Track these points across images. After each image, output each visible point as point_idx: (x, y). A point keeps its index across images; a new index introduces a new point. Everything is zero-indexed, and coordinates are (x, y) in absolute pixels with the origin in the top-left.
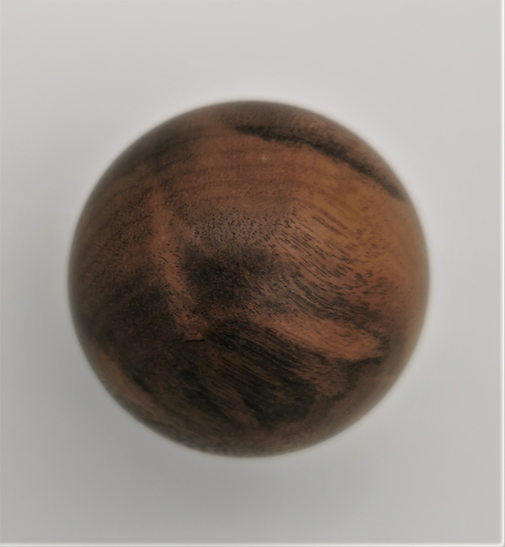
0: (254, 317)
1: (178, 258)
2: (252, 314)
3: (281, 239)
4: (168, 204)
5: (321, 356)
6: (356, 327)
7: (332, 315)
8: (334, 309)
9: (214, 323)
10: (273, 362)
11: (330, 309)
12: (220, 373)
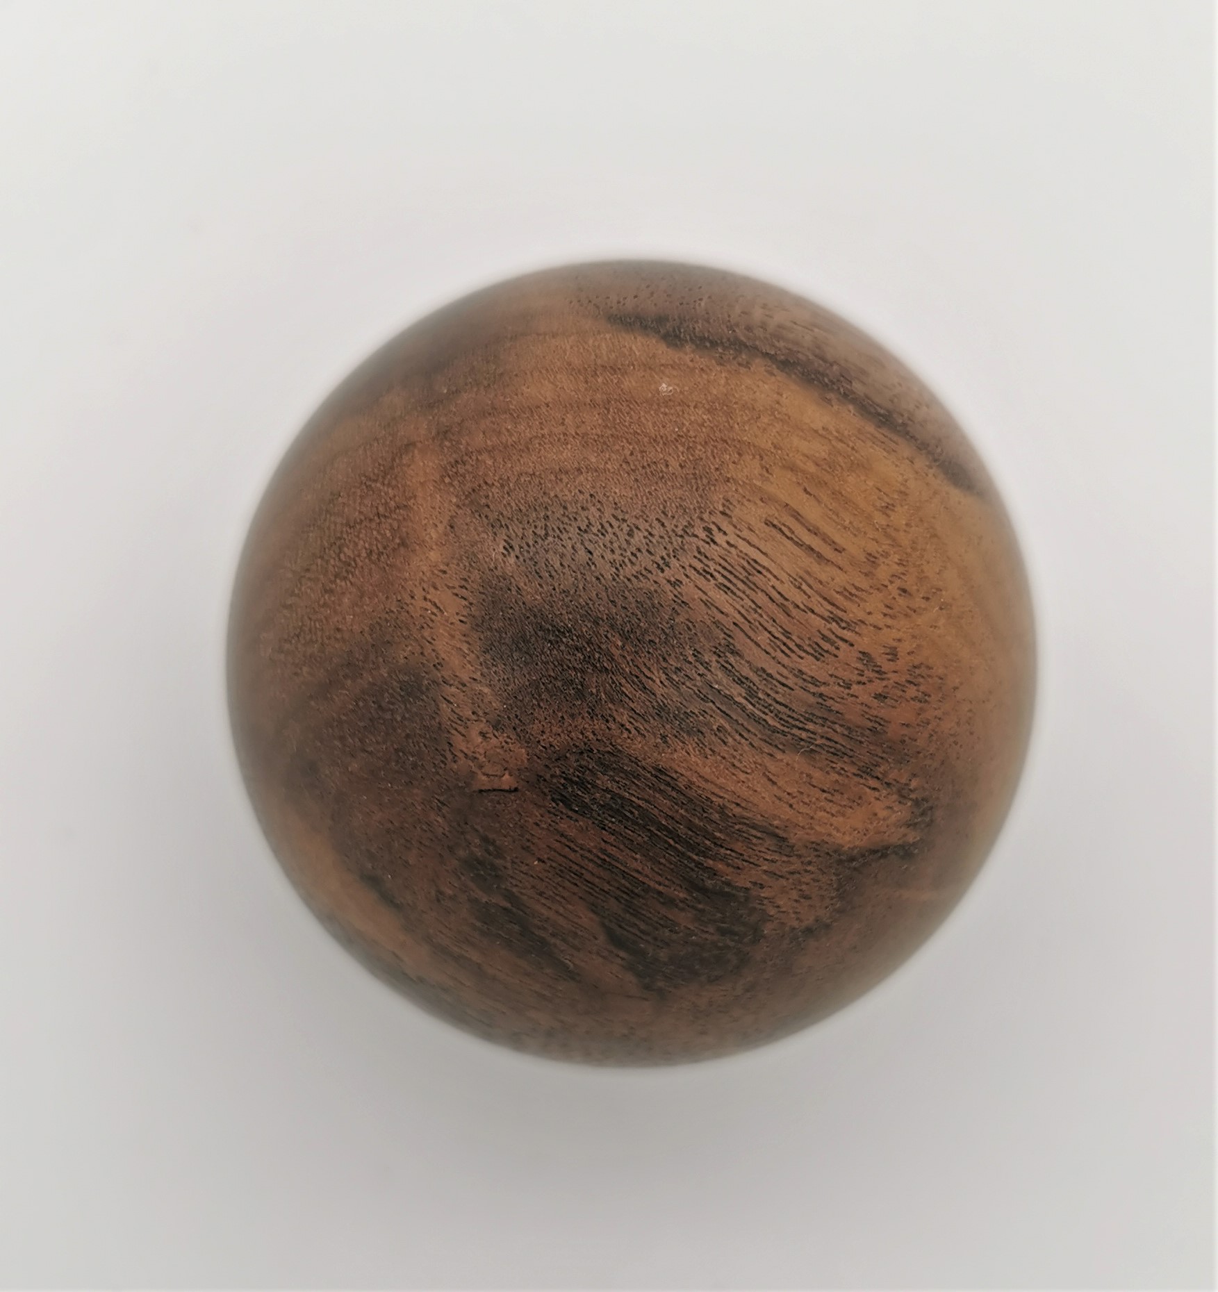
0: (629, 741)
1: (464, 602)
2: (625, 735)
3: (695, 569)
4: (447, 480)
5: (776, 836)
6: (859, 772)
7: (802, 743)
8: (808, 731)
9: (541, 751)
10: (670, 845)
11: (800, 729)
12: (551, 866)
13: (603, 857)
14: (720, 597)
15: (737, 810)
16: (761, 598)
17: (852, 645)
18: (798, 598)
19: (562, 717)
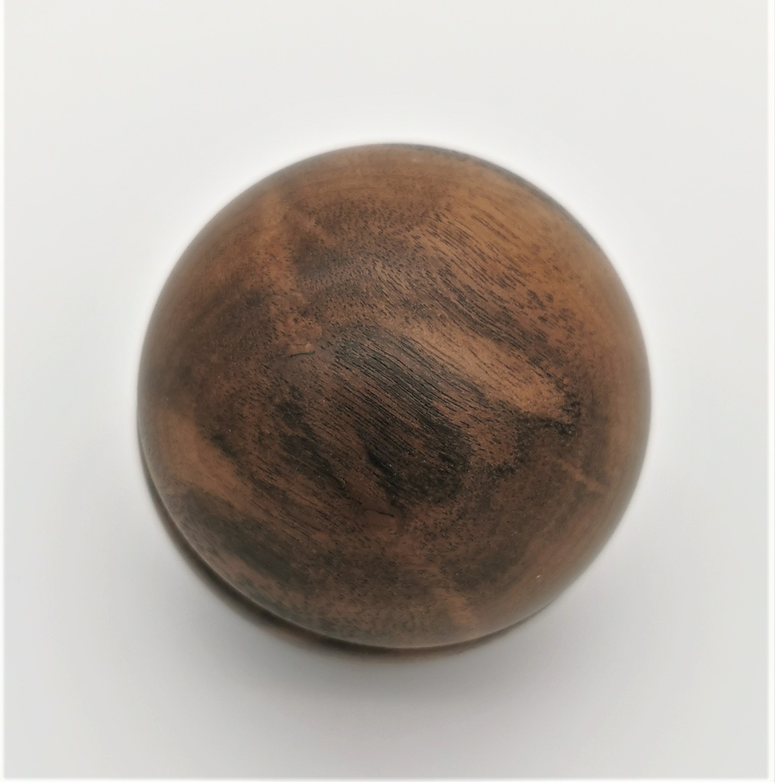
0: (385, 320)
1: (290, 251)
2: (383, 316)
3: (429, 232)
5: (477, 390)
6: (529, 361)
7: (493, 333)
8: (497, 327)
9: (331, 327)
10: (410, 388)
11: (492, 324)
12: (334, 403)
13: (367, 395)
14: (443, 247)
15: (452, 370)
16: (468, 250)
17: (524, 285)
18: (491, 254)
19: (345, 306)
